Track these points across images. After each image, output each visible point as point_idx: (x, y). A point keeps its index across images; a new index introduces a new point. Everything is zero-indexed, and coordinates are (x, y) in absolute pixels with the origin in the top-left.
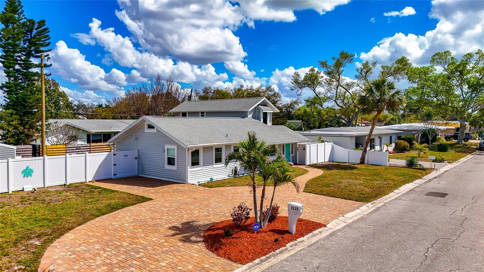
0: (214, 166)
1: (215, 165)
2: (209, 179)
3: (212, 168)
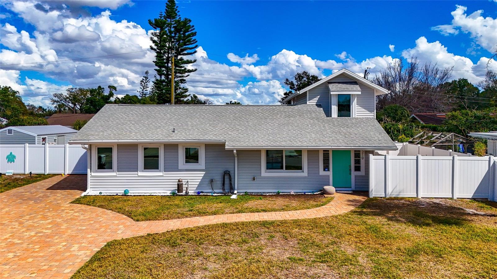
0: (140, 174)
1: (143, 171)
2: (123, 192)
3: (137, 176)
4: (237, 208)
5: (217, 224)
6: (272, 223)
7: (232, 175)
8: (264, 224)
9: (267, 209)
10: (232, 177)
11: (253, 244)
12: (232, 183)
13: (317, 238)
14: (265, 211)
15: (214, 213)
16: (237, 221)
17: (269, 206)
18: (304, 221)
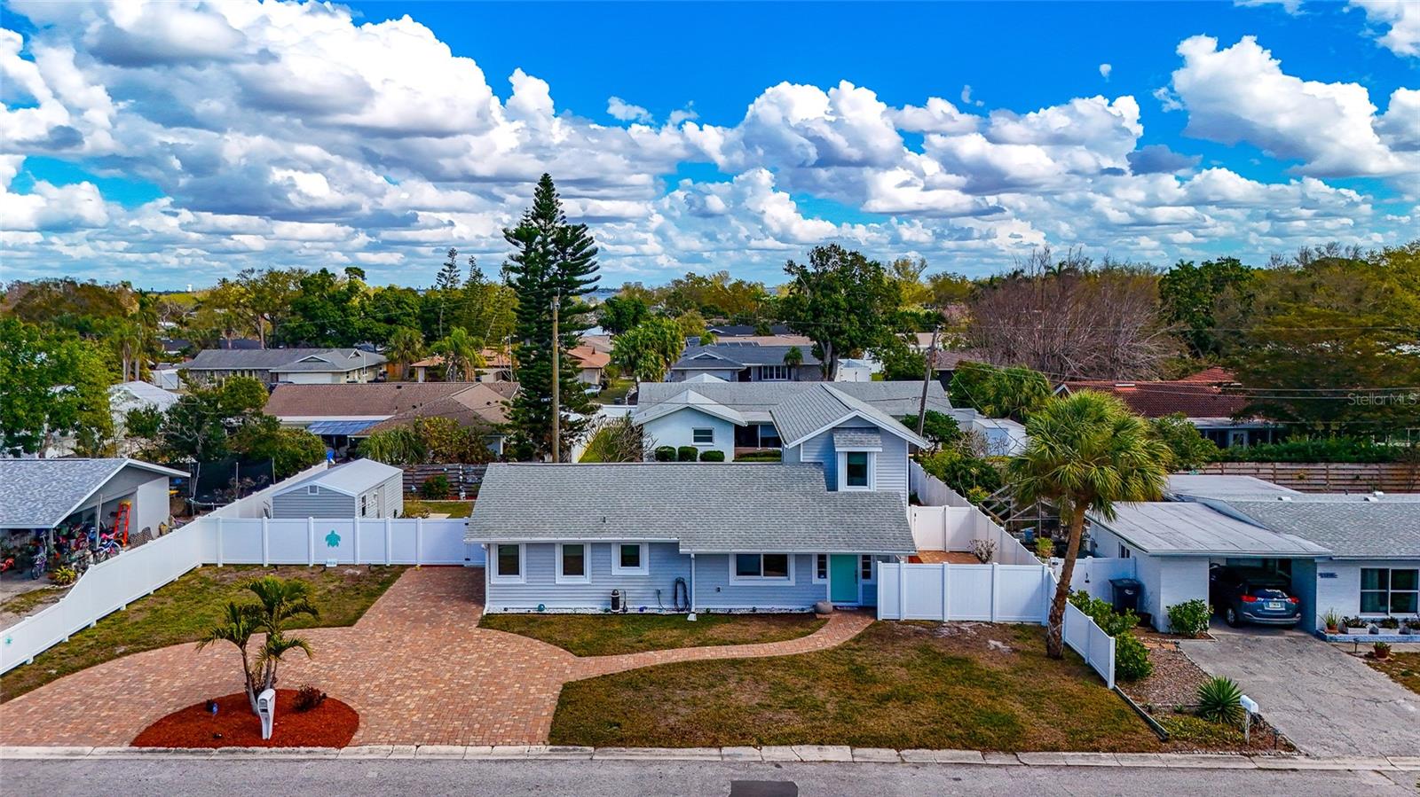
0: (558, 579)
1: (563, 577)
3: (553, 584)
4: (699, 639)
5: (678, 663)
6: (742, 662)
7: (687, 584)
8: (734, 663)
9: (737, 640)
10: (688, 587)
11: (721, 689)
12: (688, 595)
13: (790, 680)
14: (734, 643)
15: (672, 646)
16: (701, 658)
17: (740, 636)
18: (780, 658)
